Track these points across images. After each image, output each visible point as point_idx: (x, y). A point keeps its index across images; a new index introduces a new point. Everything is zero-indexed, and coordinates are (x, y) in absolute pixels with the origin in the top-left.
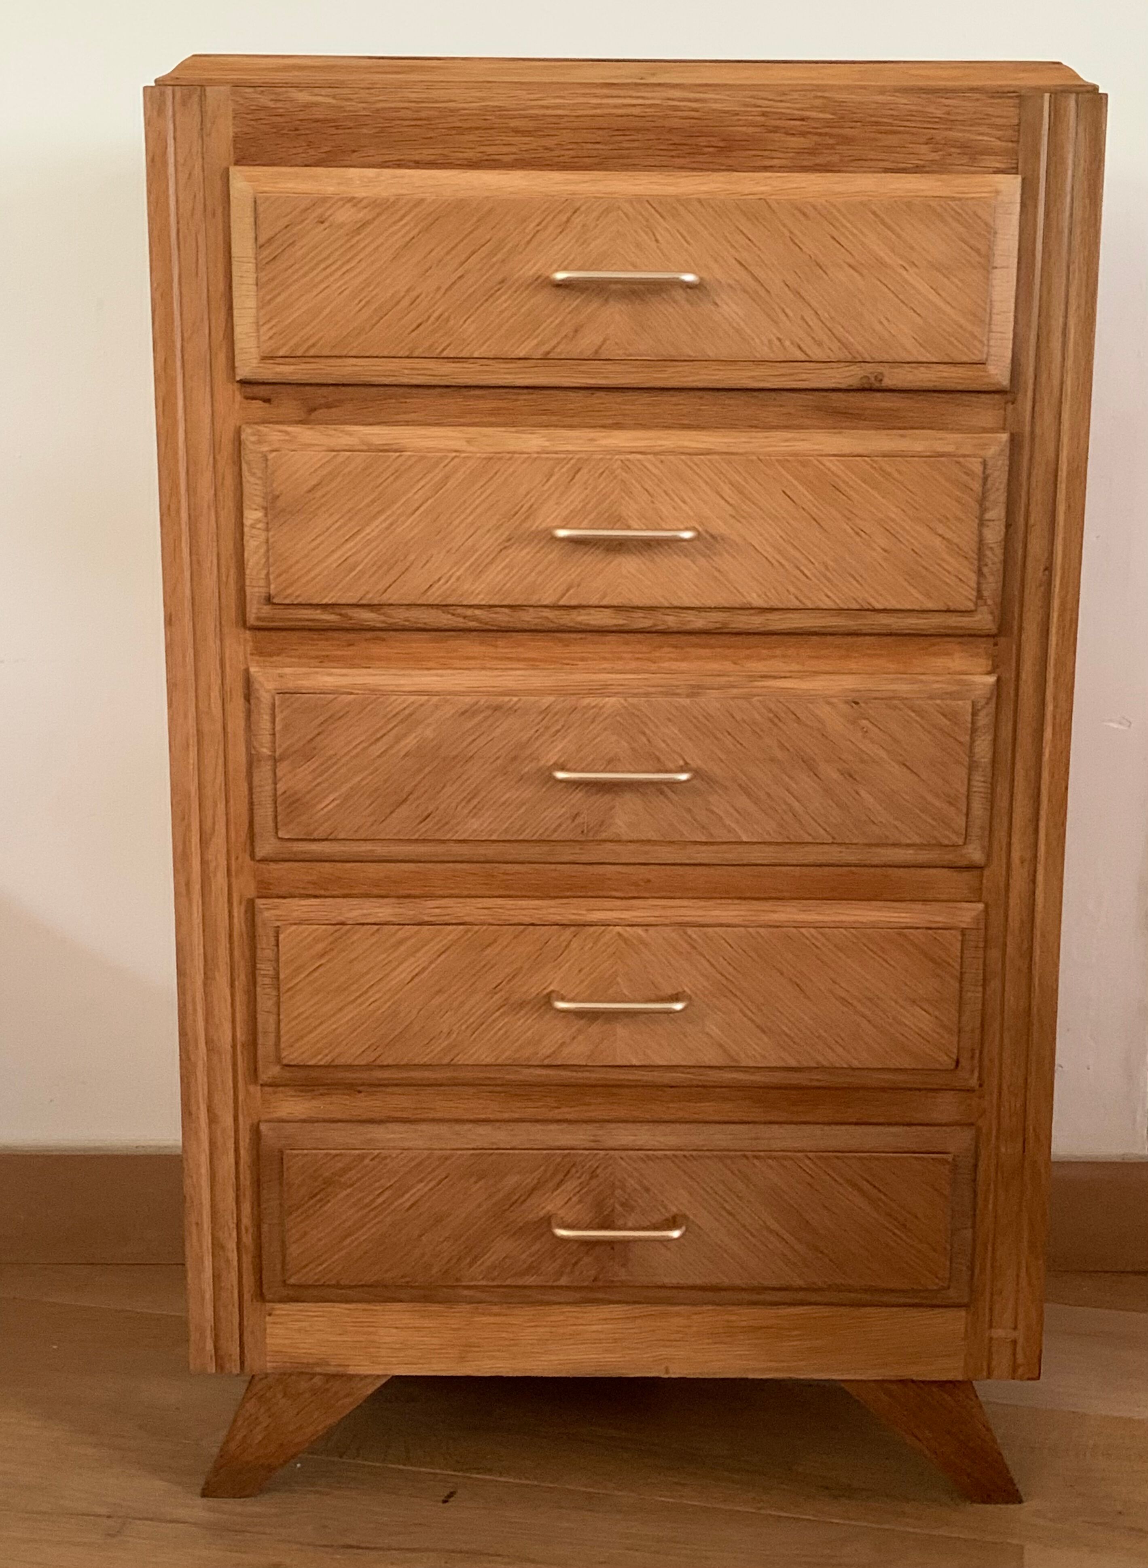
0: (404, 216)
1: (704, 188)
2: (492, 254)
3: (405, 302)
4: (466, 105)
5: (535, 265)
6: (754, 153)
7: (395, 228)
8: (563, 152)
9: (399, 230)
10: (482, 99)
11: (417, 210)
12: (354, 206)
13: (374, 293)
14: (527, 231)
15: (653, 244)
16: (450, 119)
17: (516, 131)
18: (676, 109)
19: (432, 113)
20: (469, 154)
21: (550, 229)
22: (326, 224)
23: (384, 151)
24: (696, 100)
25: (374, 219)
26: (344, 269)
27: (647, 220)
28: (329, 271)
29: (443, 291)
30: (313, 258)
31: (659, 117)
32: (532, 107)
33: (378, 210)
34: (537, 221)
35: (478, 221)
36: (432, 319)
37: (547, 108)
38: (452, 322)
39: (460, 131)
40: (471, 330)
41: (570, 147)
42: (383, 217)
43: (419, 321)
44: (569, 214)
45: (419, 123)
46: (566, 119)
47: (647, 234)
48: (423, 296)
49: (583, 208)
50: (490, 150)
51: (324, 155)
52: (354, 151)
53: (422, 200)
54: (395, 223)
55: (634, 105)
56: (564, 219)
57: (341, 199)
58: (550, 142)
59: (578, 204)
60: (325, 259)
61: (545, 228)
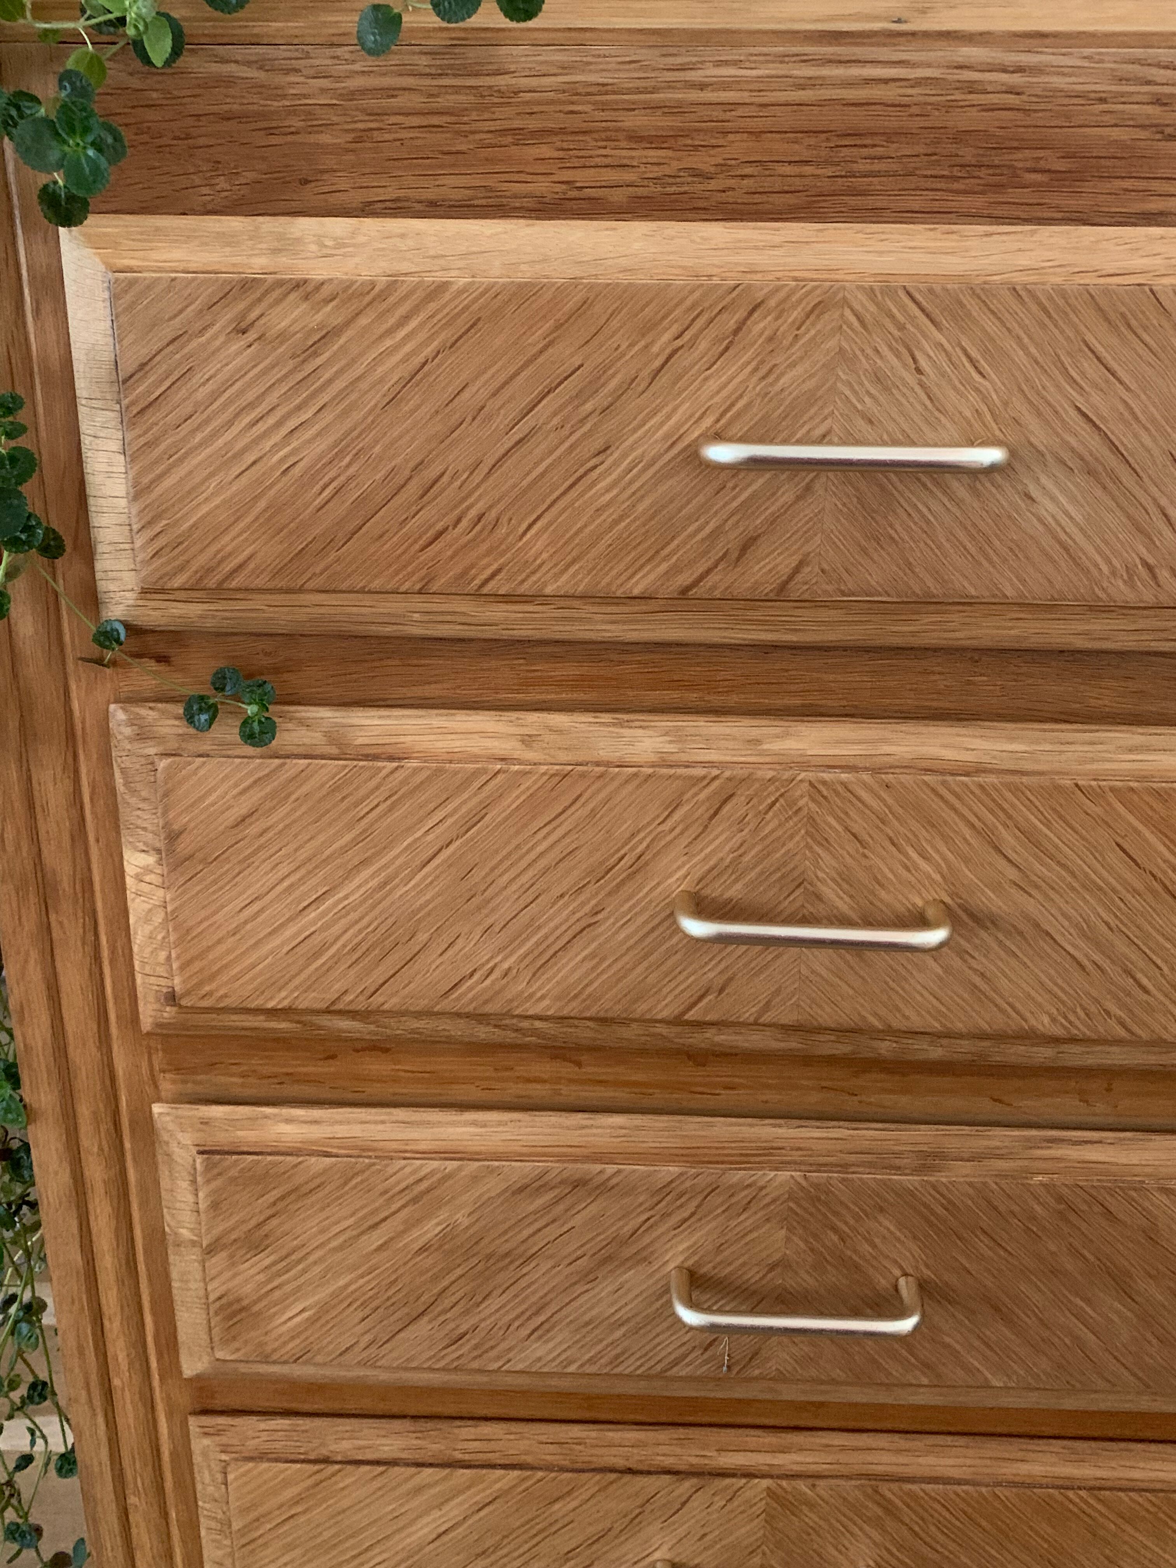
0: (406, 318)
1: (1023, 261)
2: (580, 397)
3: (413, 489)
4: (534, 82)
5: (669, 417)
6: (1128, 184)
7: (388, 343)
8: (731, 182)
9: (396, 348)
10: (565, 68)
11: (433, 306)
12: (306, 298)
13: (352, 471)
14: (655, 349)
15: (911, 379)
16: (499, 112)
17: (636, 138)
18: (971, 88)
19: (461, 98)
20: (541, 187)
21: (703, 345)
22: (252, 335)
23: (365, 181)
24: (1019, 69)
25: (348, 323)
26: (292, 424)
27: (901, 328)
28: (261, 427)
29: (484, 468)
30: (230, 401)
31: (937, 106)
32: (670, 86)
33: (354, 306)
34: (675, 329)
35: (557, 328)
36: (464, 523)
37: (702, 87)
38: (503, 530)
39: (520, 136)
40: (540, 545)
41: (748, 170)
42: (363, 321)
43: (439, 526)
44: (741, 314)
45: (435, 120)
46: (740, 112)
47: (898, 355)
48: (445, 479)
49: (772, 303)
50: (581, 177)
51: (245, 190)
52: (306, 182)
53: (443, 287)
54: (390, 332)
55: (886, 81)
56: (732, 324)
57: (280, 283)
58: (704, 161)
59: (760, 296)
60: (251, 406)
61: (692, 343)
